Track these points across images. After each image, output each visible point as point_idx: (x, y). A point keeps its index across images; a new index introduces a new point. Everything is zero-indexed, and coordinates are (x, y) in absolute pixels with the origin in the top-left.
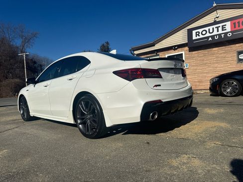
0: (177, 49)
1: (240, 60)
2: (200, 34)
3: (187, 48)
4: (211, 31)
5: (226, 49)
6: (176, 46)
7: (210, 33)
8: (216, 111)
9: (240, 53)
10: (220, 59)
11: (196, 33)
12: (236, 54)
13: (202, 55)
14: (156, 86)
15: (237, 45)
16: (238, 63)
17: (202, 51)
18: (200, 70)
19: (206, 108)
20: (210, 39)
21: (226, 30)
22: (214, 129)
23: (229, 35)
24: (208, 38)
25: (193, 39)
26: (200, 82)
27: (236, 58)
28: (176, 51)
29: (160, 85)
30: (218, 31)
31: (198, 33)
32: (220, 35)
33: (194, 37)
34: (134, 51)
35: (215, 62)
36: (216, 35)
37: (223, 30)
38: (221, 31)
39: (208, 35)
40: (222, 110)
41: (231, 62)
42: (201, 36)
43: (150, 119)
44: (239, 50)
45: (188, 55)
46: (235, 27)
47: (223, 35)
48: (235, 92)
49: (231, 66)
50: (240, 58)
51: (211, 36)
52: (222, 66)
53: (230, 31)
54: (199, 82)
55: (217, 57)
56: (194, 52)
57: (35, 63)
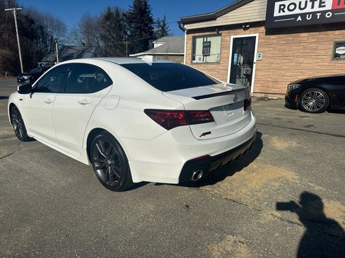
0: (248, 28)
1: (336, 56)
2: (286, 9)
3: (263, 29)
4: (303, 6)
5: (320, 36)
6: (247, 24)
7: (300, 8)
8: (286, 145)
9: (338, 44)
10: (308, 51)
11: (280, 6)
12: (332, 46)
13: (284, 42)
14: (204, 134)
15: (337, 32)
16: (332, 59)
17: (285, 35)
18: (278, 65)
19: (275, 136)
20: (299, 18)
21: (324, 6)
22: (277, 185)
23: (329, 15)
24: (296, 16)
25: (275, 16)
26: (275, 82)
27: (331, 53)
28: (247, 31)
29: (210, 133)
30: (313, 7)
31: (282, 7)
32: (314, 14)
33: (276, 14)
34: (184, 24)
35: (300, 54)
36: (309, 13)
37: (320, 6)
38: (316, 8)
39: (297, 11)
40: (295, 144)
41: (323, 57)
42: (287, 13)
43: (193, 179)
44: (337, 40)
45: (263, 40)
46: (339, 4)
47: (318, 14)
48: (318, 107)
49: (321, 64)
50: (337, 52)
51: (301, 15)
52: (310, 61)
53: (330, 9)
54: (273, 82)
55: (305, 48)
56: (272, 37)
57: (32, 22)
